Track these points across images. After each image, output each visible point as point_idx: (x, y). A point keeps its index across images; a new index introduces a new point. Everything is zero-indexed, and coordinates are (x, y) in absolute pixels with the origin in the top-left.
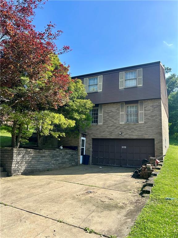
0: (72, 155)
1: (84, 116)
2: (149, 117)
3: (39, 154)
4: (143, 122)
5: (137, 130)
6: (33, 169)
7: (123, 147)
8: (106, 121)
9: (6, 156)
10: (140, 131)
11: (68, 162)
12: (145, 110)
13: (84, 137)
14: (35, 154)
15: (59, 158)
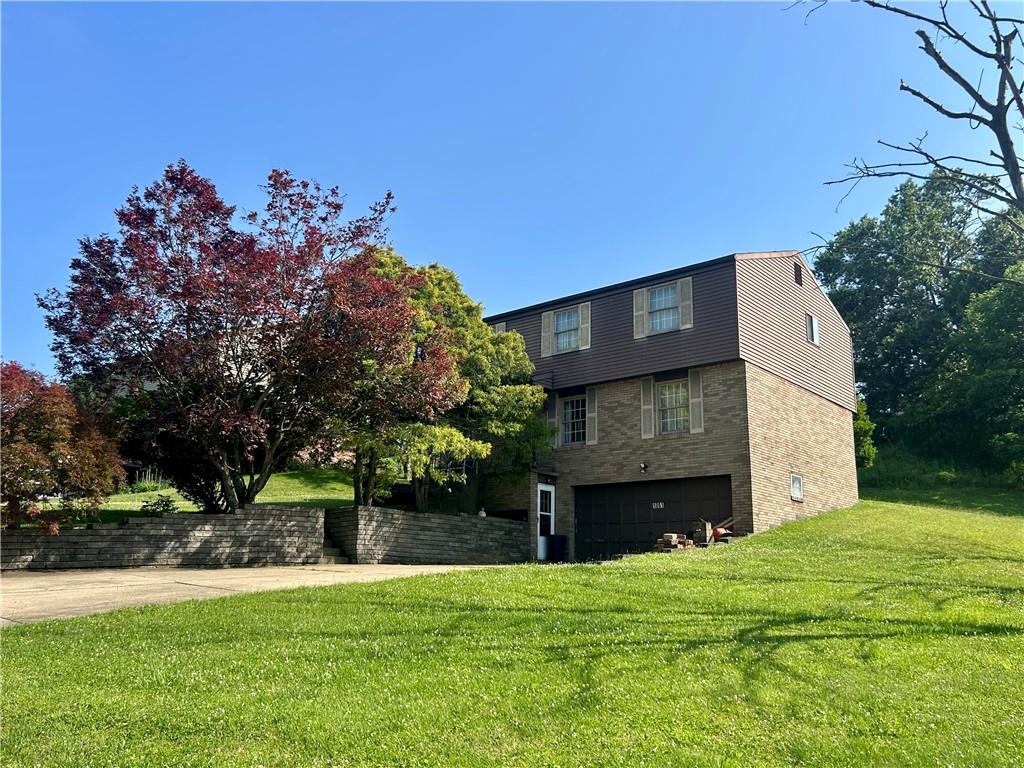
0: (509, 533)
1: (518, 427)
2: (717, 412)
3: (416, 523)
4: (702, 430)
5: (685, 453)
6: (403, 555)
7: (655, 506)
8: (608, 433)
9: (345, 524)
10: (694, 455)
11: (496, 549)
12: (705, 395)
13: (547, 483)
14: (405, 522)
15: (468, 537)
